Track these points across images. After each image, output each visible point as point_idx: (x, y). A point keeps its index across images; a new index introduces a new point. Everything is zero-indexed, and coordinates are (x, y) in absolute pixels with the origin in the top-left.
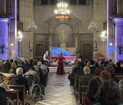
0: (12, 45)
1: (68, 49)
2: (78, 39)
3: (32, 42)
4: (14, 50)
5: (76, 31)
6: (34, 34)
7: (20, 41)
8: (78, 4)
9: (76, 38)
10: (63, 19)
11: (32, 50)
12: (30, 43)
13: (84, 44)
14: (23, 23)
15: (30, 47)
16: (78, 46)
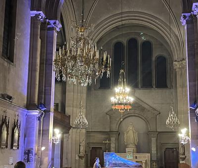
0: (43, 148)
1: (138, 155)
2: (157, 140)
3: (83, 144)
4: (46, 157)
5: (152, 128)
6: (88, 132)
7: (57, 142)
8: (154, 87)
9: (152, 139)
10: (123, 110)
11: (83, 157)
12: (80, 146)
13: (166, 148)
14: (70, 116)
15: (80, 153)
16: (157, 150)
